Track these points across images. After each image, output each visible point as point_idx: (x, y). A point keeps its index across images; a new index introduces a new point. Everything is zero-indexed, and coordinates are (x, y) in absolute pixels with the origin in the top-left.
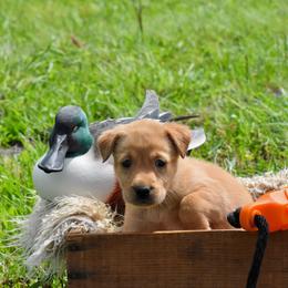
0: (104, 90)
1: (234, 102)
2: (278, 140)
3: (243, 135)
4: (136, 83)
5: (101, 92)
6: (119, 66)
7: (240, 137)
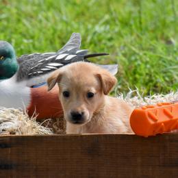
0: (28, 39)
1: (134, 49)
2: (167, 79)
3: (141, 75)
4: (53, 34)
5: (25, 41)
6: (40, 21)
7: (137, 76)
